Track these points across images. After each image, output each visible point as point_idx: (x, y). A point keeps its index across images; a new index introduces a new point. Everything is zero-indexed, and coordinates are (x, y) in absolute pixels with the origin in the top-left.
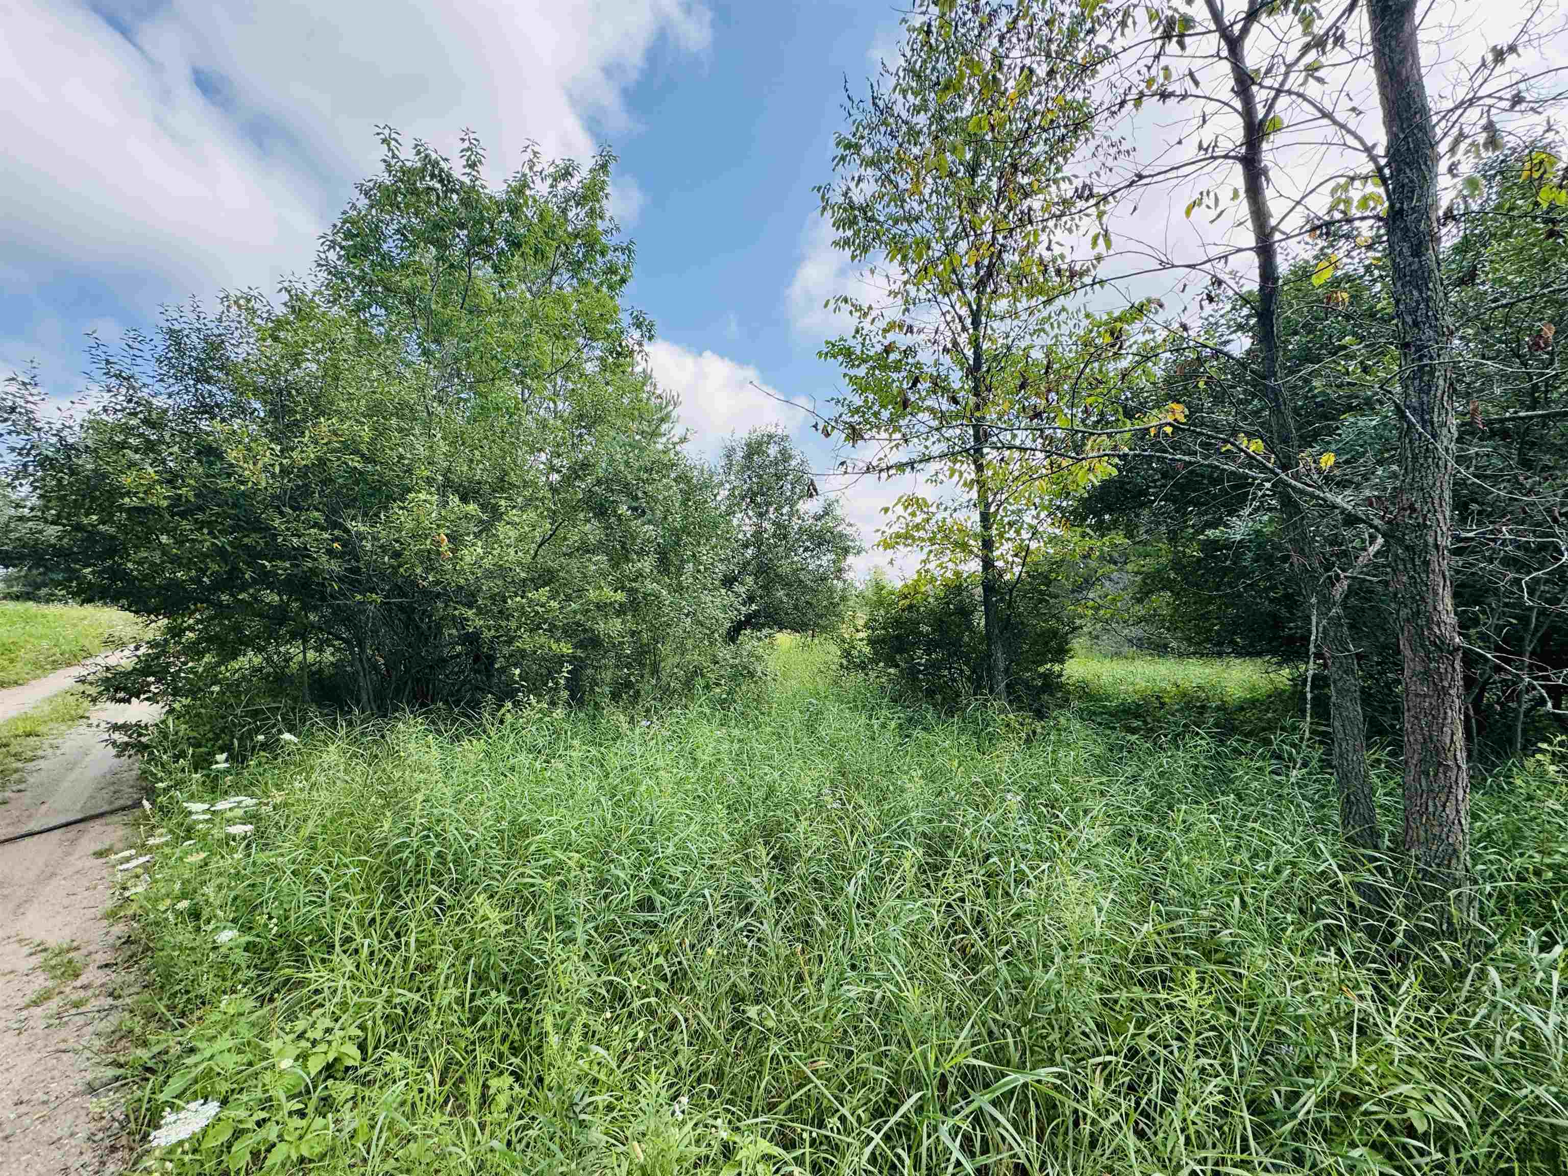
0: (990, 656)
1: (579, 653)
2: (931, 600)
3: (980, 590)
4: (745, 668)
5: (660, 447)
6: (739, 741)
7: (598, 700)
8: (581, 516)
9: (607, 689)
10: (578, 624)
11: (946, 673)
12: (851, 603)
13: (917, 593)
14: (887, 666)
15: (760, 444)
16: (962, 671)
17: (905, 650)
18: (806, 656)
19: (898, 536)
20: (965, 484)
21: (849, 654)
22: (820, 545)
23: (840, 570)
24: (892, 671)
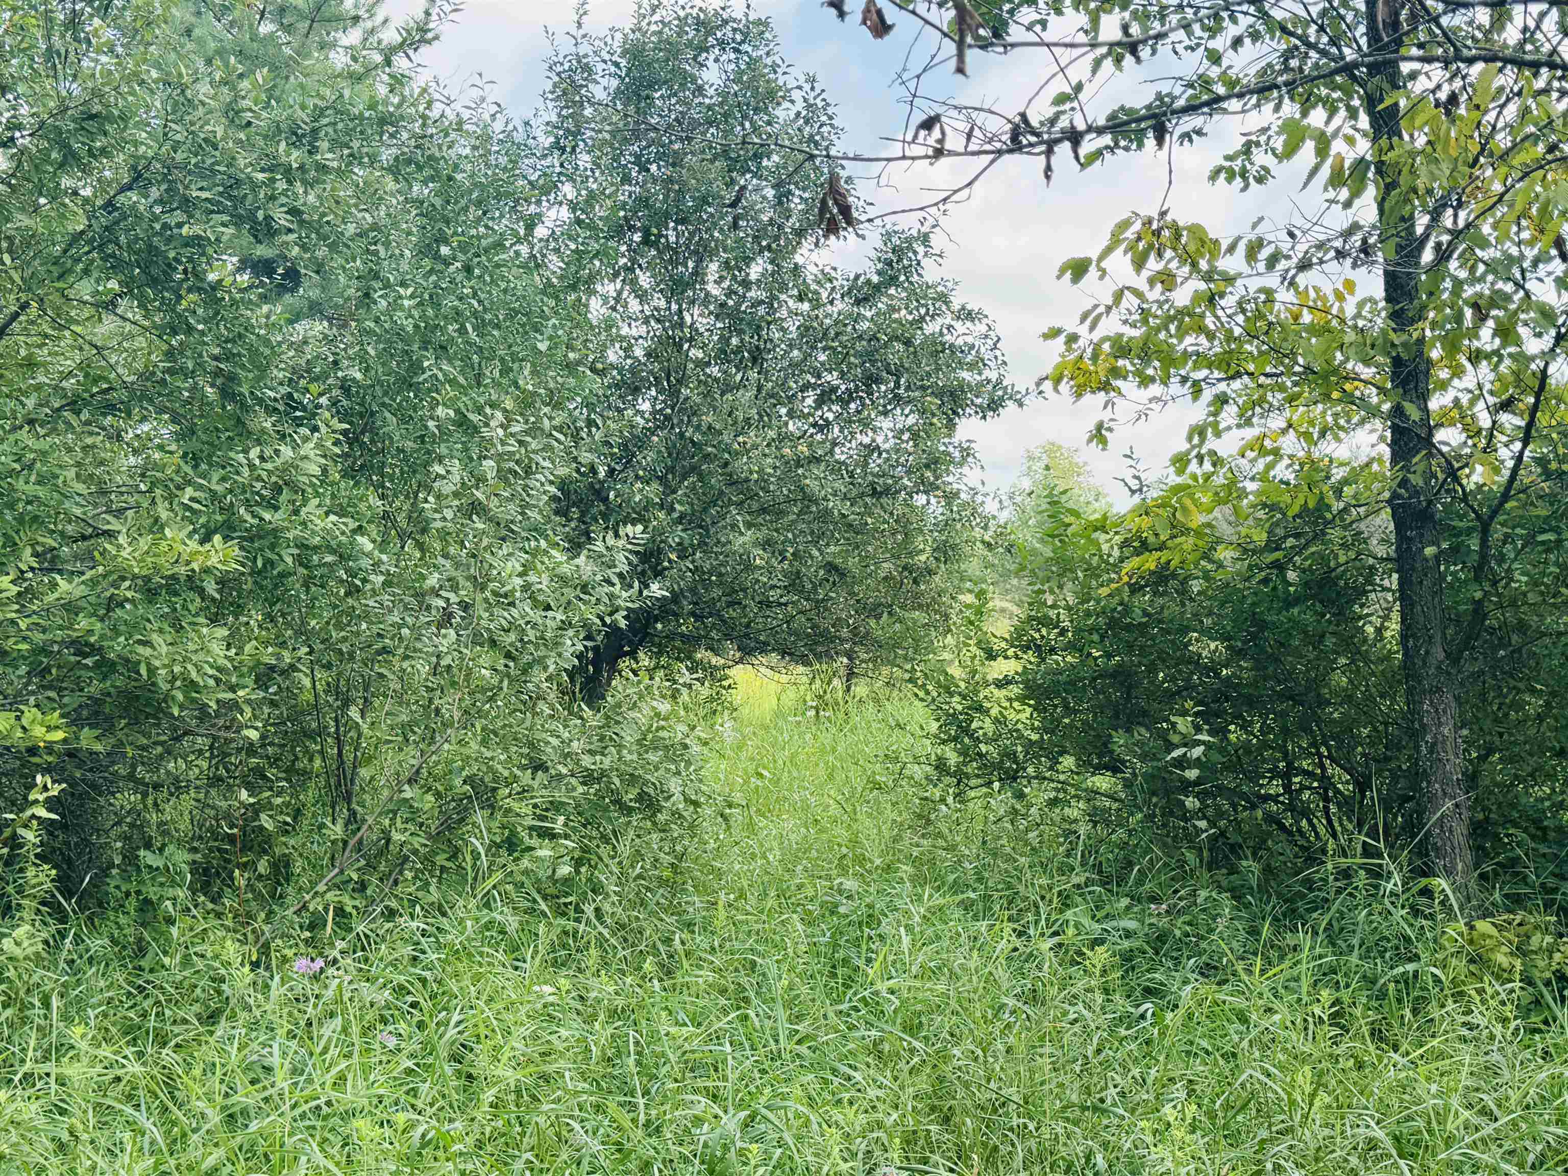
0: (1415, 735)
1: (88, 739)
2: (1225, 554)
3: (1384, 520)
4: (633, 779)
5: (339, 60)
6: (613, 1014)
7: (152, 892)
8: (85, 289)
9: (181, 858)
10: (82, 647)
11: (1275, 788)
12: (973, 567)
13: (1178, 529)
14: (1086, 765)
15: (672, 50)
16: (1326, 782)
17: (1143, 717)
18: (826, 739)
19: (1122, 349)
20: (1336, 180)
21: (966, 730)
22: (871, 380)
23: (934, 462)
24: (1103, 782)
